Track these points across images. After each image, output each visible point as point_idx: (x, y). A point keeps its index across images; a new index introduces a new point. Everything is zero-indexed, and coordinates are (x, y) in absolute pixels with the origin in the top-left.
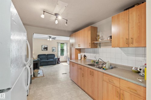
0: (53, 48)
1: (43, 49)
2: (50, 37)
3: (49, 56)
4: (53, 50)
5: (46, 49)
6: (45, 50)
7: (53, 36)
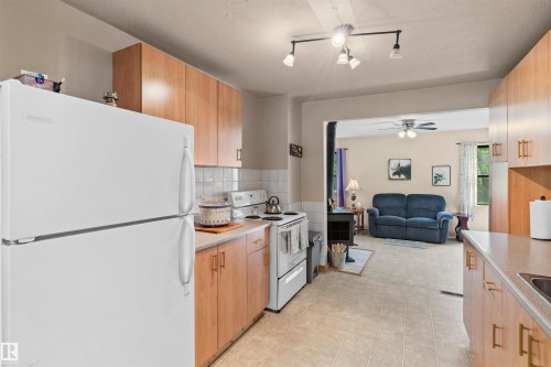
0: (436, 171)
1: (394, 174)
2: (408, 125)
3: (416, 204)
4: (438, 178)
5: (405, 172)
6: (402, 176)
7: (420, 119)
